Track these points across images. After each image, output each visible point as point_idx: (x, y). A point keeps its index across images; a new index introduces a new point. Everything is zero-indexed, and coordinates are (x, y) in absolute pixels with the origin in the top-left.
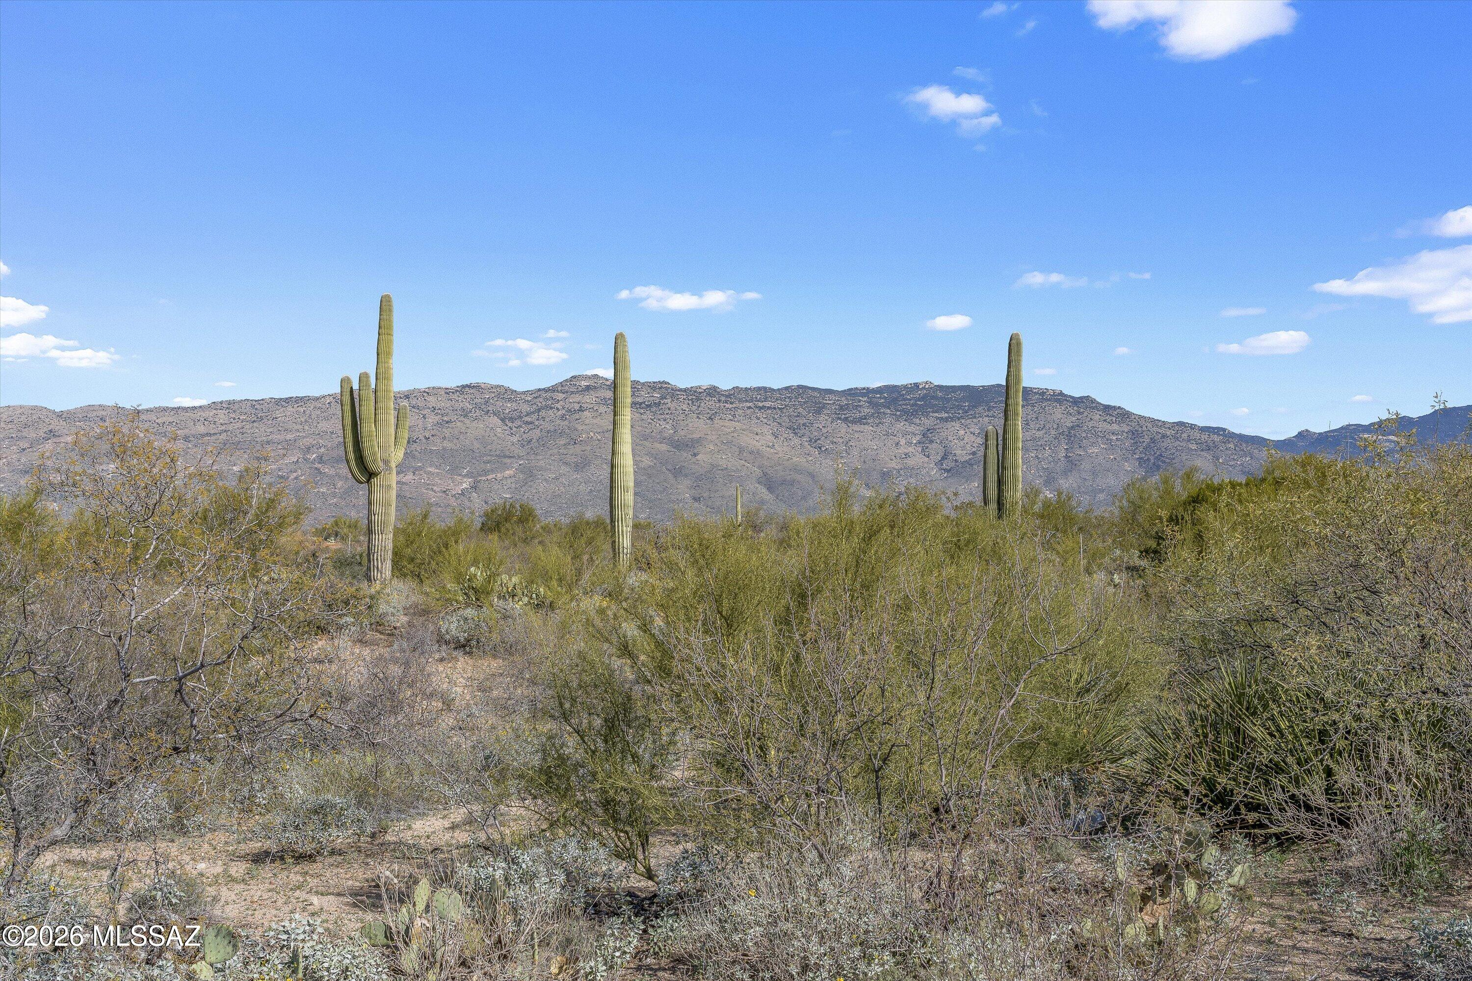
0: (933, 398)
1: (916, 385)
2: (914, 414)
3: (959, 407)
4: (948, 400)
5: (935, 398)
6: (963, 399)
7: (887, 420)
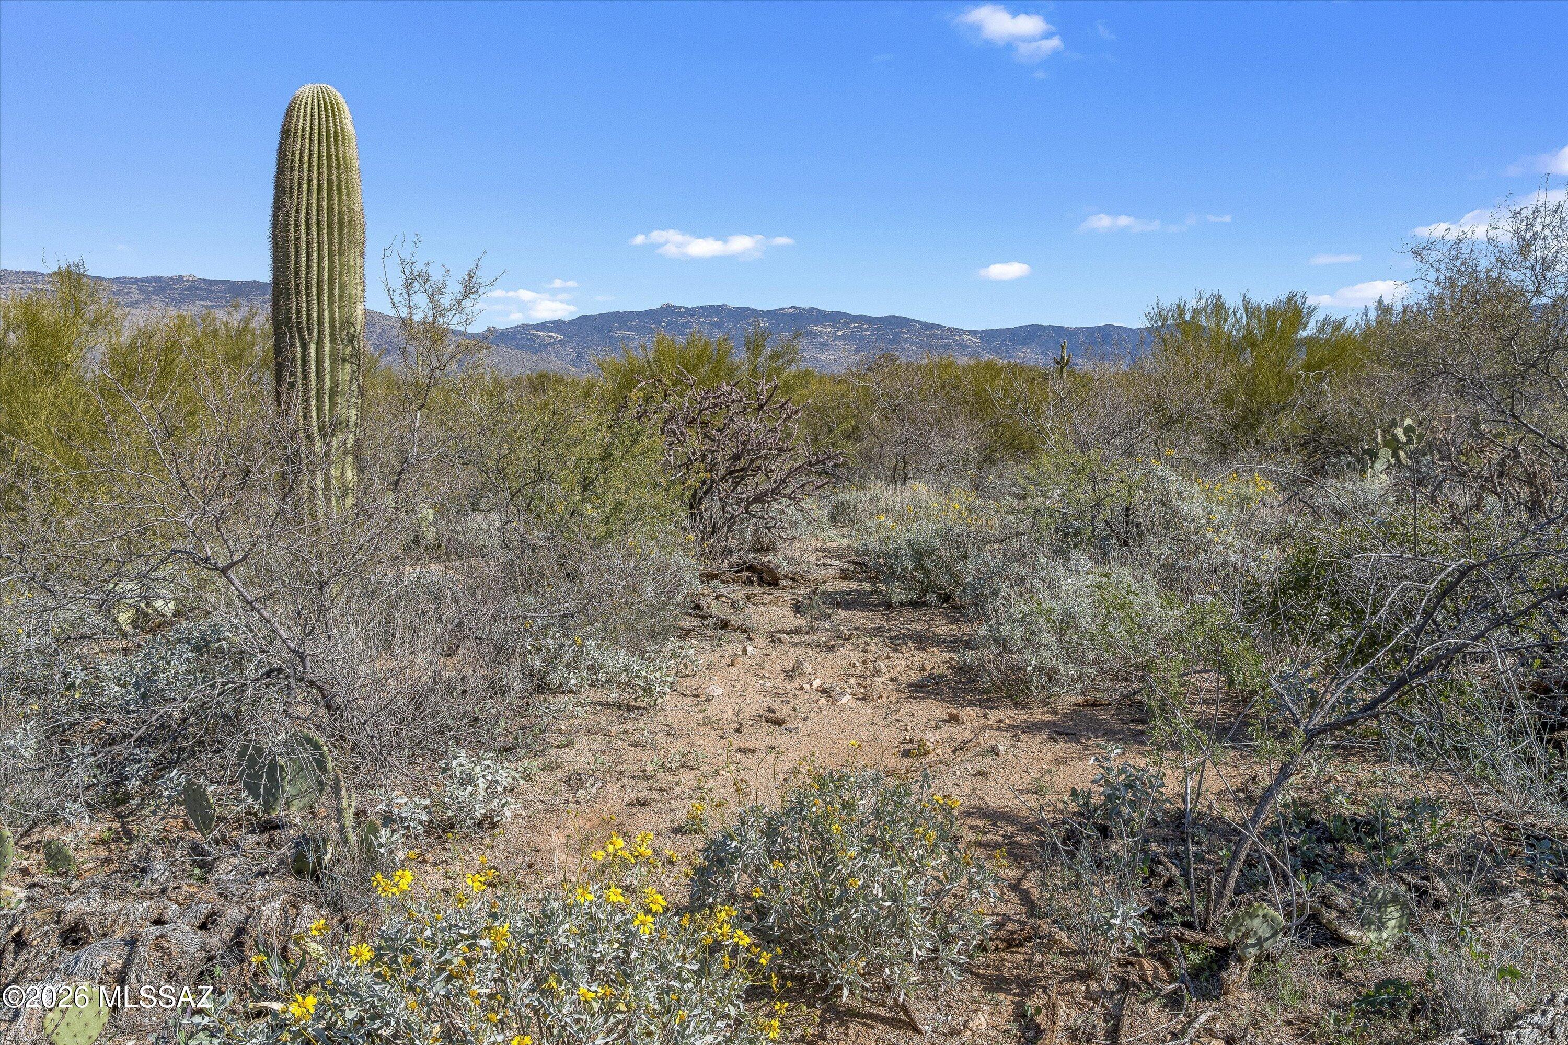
0: (198, 289)
1: (181, 278)
2: (182, 301)
3: (222, 298)
4: (212, 291)
5: (200, 289)
6: (225, 291)
7: (158, 305)
